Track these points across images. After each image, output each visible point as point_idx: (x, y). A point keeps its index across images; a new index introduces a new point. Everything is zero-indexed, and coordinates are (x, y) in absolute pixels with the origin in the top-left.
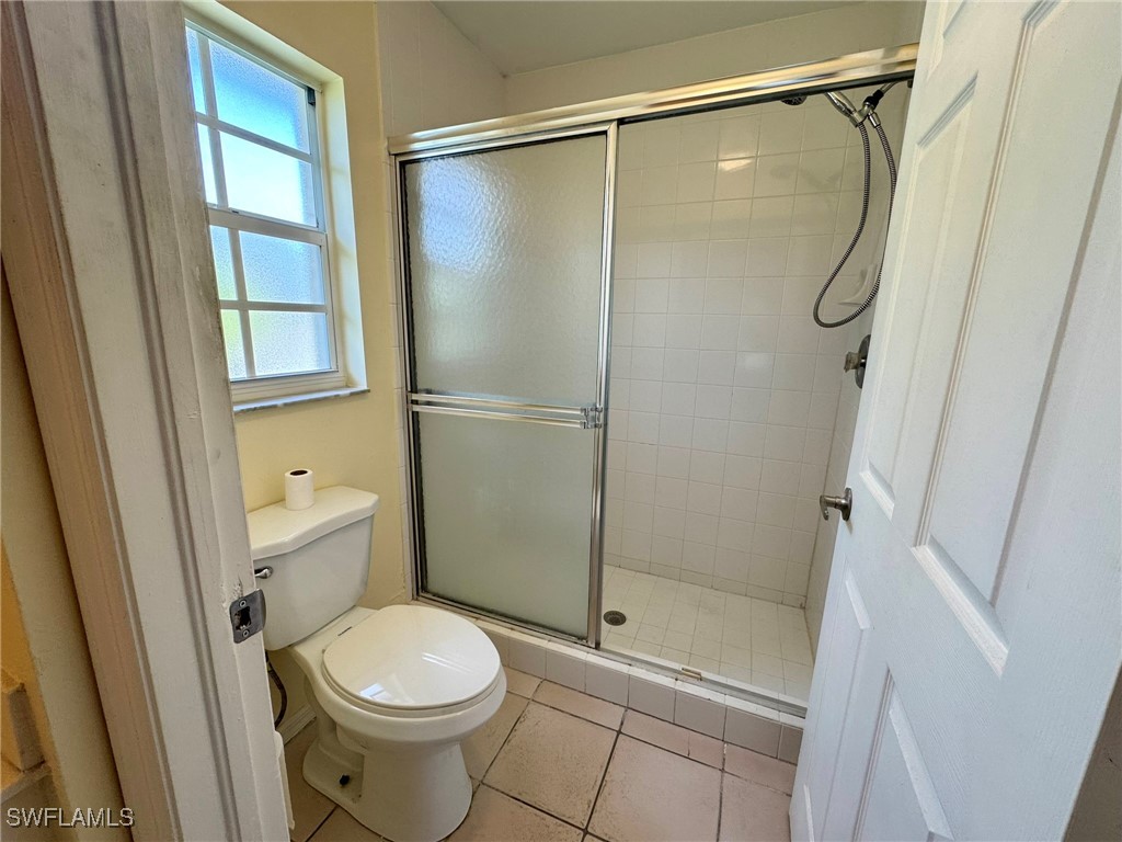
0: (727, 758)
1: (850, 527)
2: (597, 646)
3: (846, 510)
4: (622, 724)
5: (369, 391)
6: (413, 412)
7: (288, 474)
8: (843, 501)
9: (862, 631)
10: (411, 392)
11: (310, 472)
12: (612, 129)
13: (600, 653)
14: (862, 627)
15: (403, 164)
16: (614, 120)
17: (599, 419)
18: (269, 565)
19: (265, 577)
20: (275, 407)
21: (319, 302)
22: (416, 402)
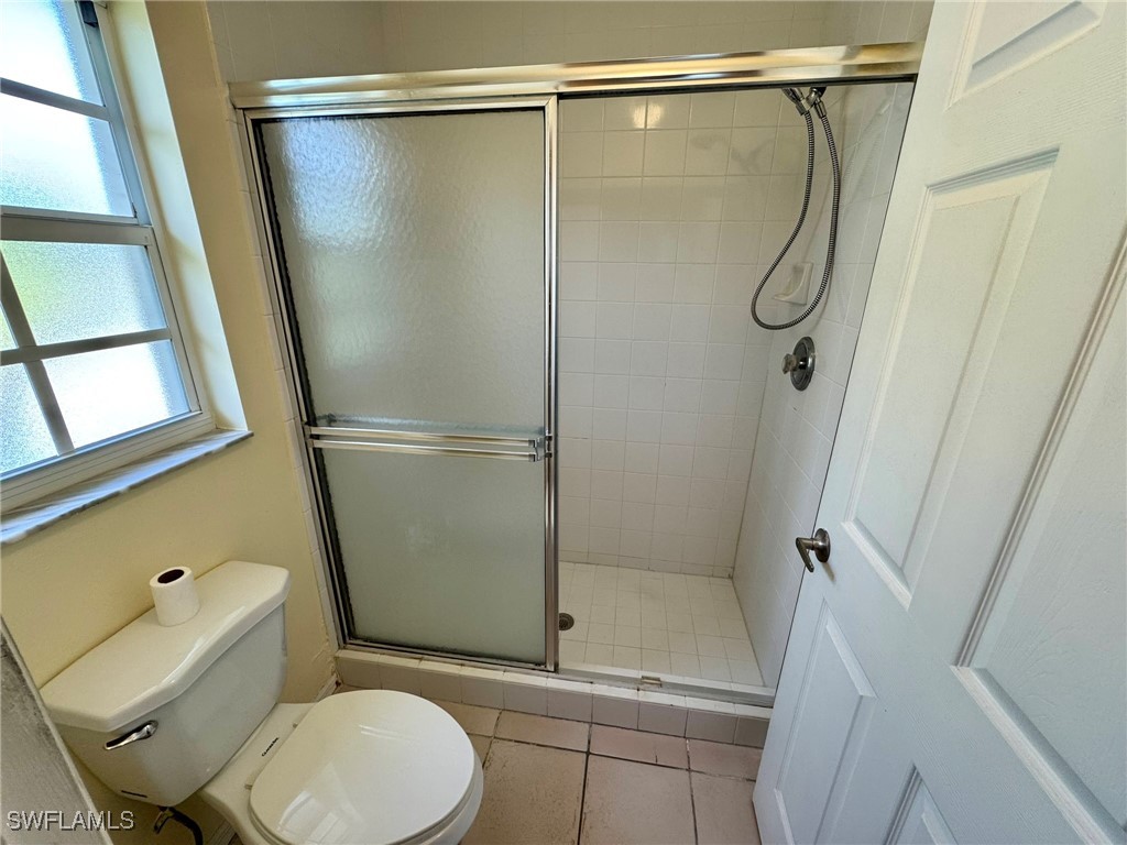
0: (690, 754)
1: (831, 575)
2: (556, 670)
3: (823, 554)
4: (589, 743)
5: (252, 435)
6: (314, 449)
7: (154, 582)
8: (821, 544)
9: (862, 697)
10: (308, 423)
11: (188, 572)
12: (551, 105)
13: (559, 676)
14: (861, 694)
15: (257, 124)
16: (553, 94)
17: (548, 446)
18: (150, 719)
19: (149, 735)
20: (116, 495)
21: (158, 325)
22: (317, 437)
